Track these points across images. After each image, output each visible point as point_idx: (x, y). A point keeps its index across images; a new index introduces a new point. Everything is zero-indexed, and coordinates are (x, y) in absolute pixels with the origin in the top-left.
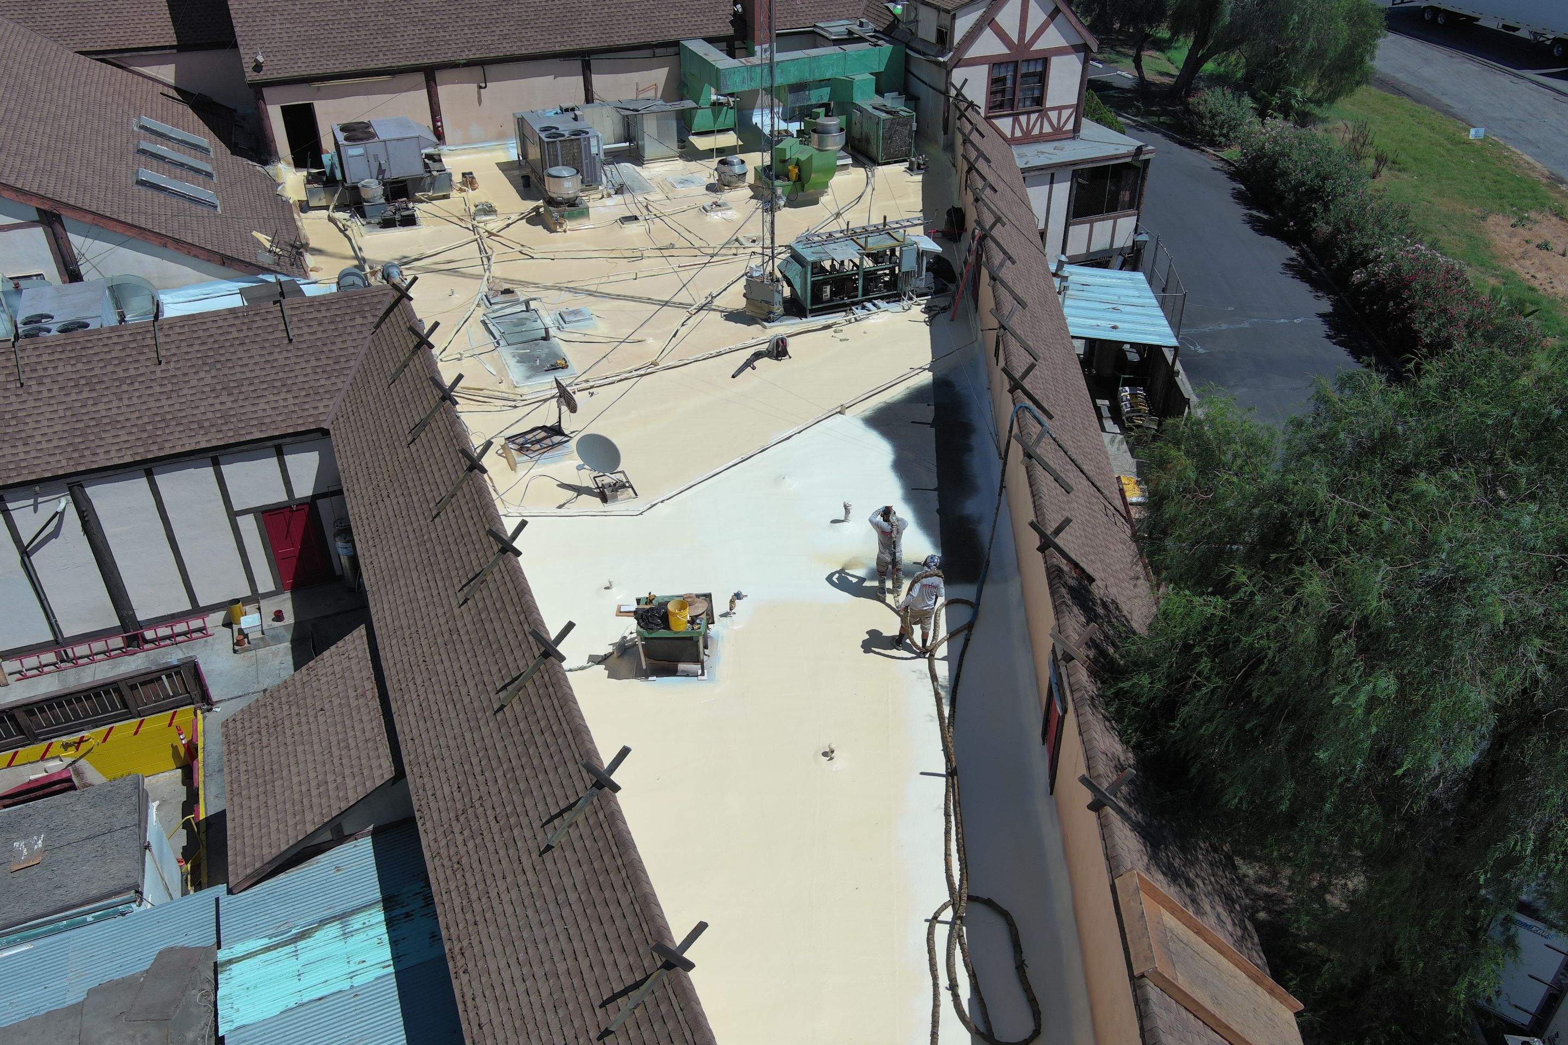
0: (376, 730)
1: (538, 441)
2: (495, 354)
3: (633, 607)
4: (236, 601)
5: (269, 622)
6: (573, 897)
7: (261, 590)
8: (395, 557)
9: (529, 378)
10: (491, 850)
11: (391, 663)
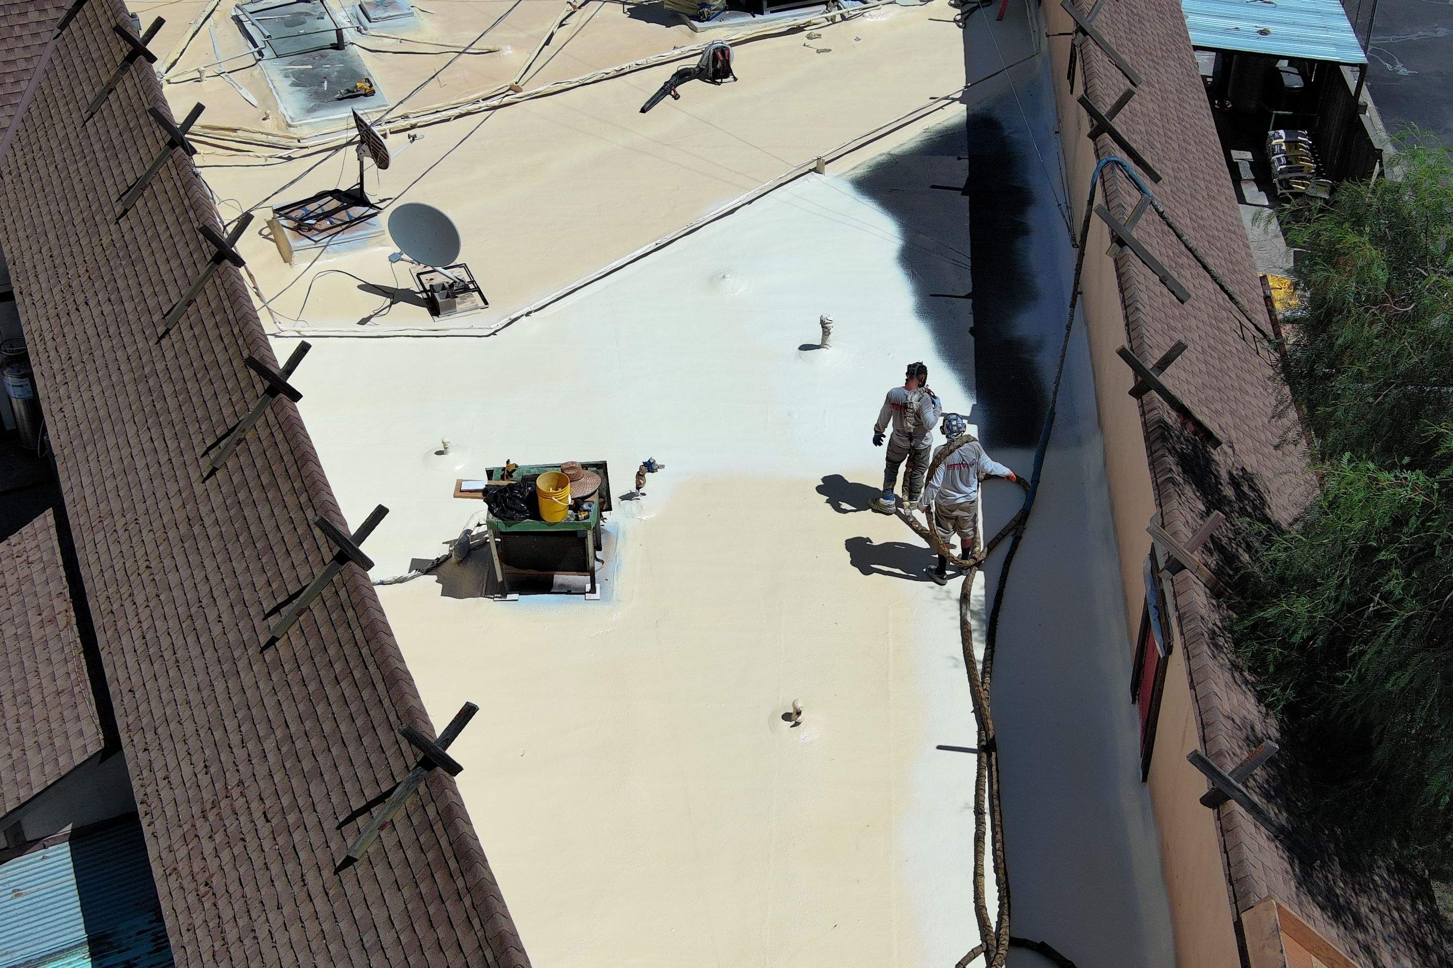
0: (73, 676)
1: (327, 215)
2: (256, 71)
3: (482, 482)
6: (387, 937)
8: (99, 402)
9: (311, 111)
10: (258, 863)
11: (95, 570)
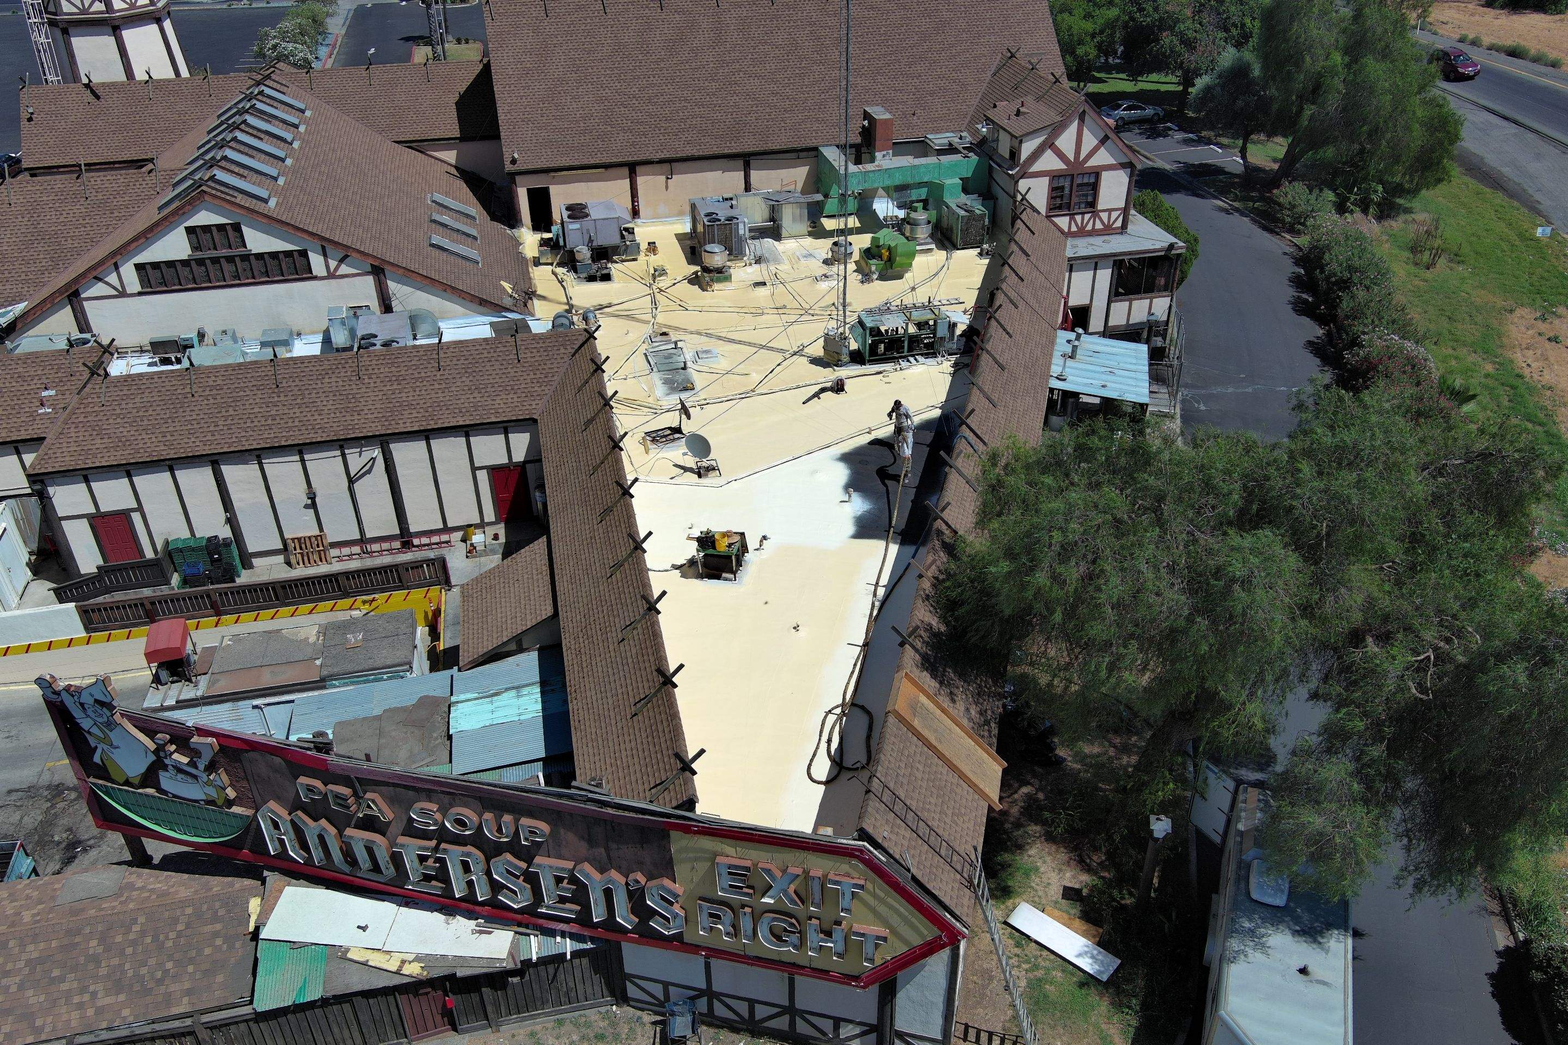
0: (546, 591)
1: (666, 436)
2: (649, 377)
3: (697, 534)
4: (470, 526)
5: (489, 540)
6: (630, 661)
7: (486, 520)
8: (567, 497)
9: (668, 394)
10: (596, 643)
11: (558, 554)
